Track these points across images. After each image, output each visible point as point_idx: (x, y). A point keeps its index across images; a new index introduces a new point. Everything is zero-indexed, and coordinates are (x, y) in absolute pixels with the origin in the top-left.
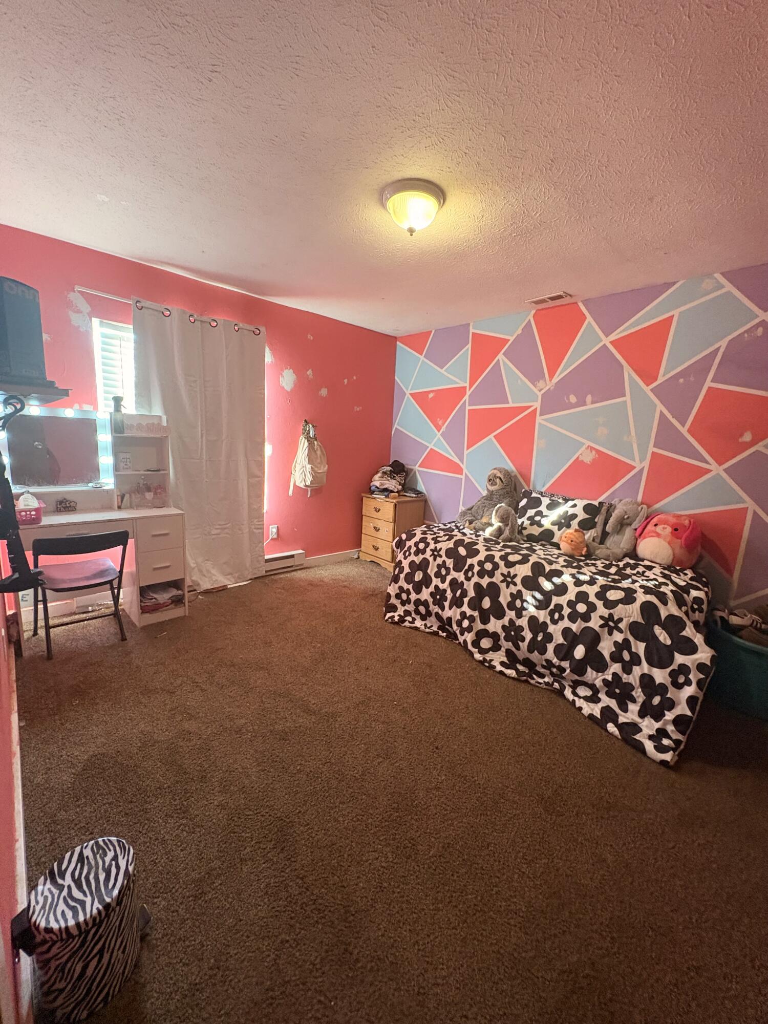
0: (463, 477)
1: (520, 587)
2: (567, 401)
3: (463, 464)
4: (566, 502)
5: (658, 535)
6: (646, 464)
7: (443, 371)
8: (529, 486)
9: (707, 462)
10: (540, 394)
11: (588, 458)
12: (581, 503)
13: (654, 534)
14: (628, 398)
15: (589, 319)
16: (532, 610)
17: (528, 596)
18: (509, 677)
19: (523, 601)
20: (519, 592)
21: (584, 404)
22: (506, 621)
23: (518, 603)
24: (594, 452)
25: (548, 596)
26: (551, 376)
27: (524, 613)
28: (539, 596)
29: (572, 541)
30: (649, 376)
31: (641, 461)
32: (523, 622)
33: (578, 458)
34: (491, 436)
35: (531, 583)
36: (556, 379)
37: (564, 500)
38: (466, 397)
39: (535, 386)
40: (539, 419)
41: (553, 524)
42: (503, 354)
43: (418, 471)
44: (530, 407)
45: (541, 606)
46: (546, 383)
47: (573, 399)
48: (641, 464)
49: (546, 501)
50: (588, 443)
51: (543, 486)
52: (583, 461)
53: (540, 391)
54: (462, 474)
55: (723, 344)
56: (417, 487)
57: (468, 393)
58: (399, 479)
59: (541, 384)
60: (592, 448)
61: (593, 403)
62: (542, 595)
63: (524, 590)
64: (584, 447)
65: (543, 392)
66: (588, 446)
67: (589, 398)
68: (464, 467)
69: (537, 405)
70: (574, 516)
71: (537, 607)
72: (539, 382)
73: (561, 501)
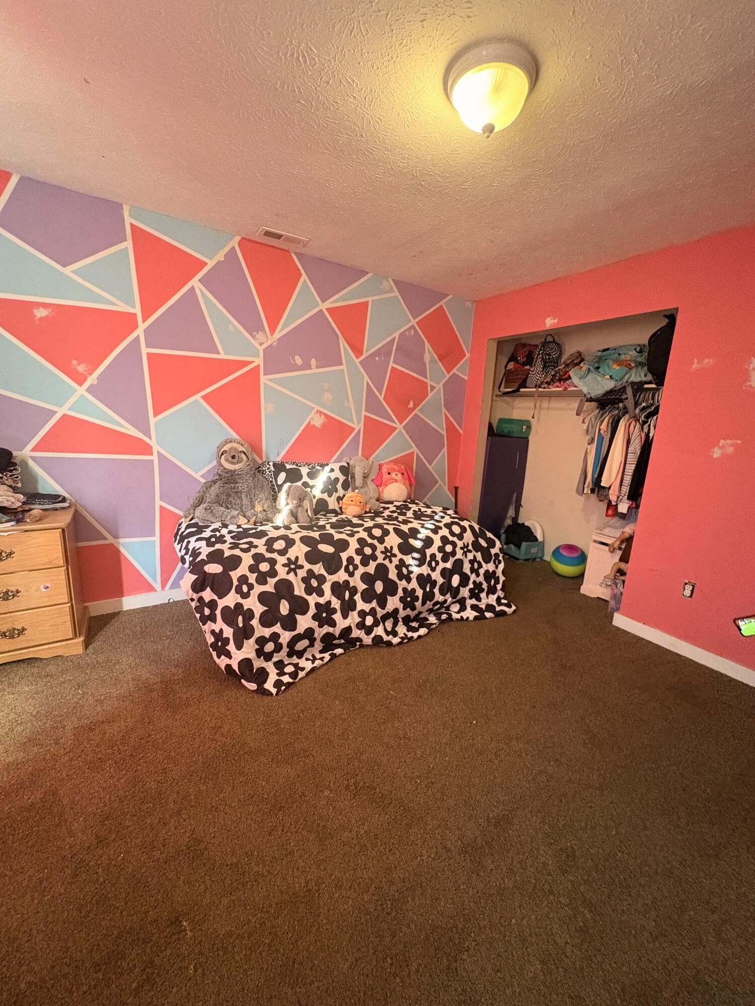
0: (155, 458)
1: (400, 556)
2: (293, 362)
3: (150, 438)
4: (323, 468)
5: (396, 481)
6: (362, 425)
7: (68, 271)
8: (261, 458)
9: (394, 422)
10: (261, 349)
11: (318, 422)
12: (336, 466)
13: (393, 481)
14: (344, 367)
15: (304, 277)
16: (416, 570)
17: (409, 560)
18: (425, 635)
19: (407, 567)
20: (401, 561)
21: (310, 368)
22: (400, 593)
23: (405, 571)
24: (323, 416)
25: (422, 551)
26: (273, 330)
27: (412, 576)
28: (416, 555)
29: (360, 503)
30: (358, 352)
31: (359, 423)
32: (414, 584)
33: (309, 422)
34: (198, 397)
35: (406, 549)
36: (278, 334)
37: (321, 466)
38: (140, 332)
39: (253, 337)
40: (264, 379)
41: (323, 492)
42: (200, 280)
43: (33, 458)
44: (251, 362)
45: (421, 561)
46: (267, 337)
47: (298, 361)
48: (358, 426)
49: (304, 471)
50: (317, 408)
51: (278, 455)
52: (314, 425)
53: (261, 344)
54: (151, 454)
55: (396, 335)
56: (37, 489)
57: (142, 326)
58: (10, 482)
59: (260, 336)
60: (321, 413)
61: (317, 367)
62: (418, 553)
63: (404, 557)
64: (314, 412)
65: (264, 346)
66: (318, 411)
67: (313, 362)
68: (152, 442)
69: (259, 361)
70: (337, 480)
71: (419, 566)
72: (257, 333)
73: (318, 468)
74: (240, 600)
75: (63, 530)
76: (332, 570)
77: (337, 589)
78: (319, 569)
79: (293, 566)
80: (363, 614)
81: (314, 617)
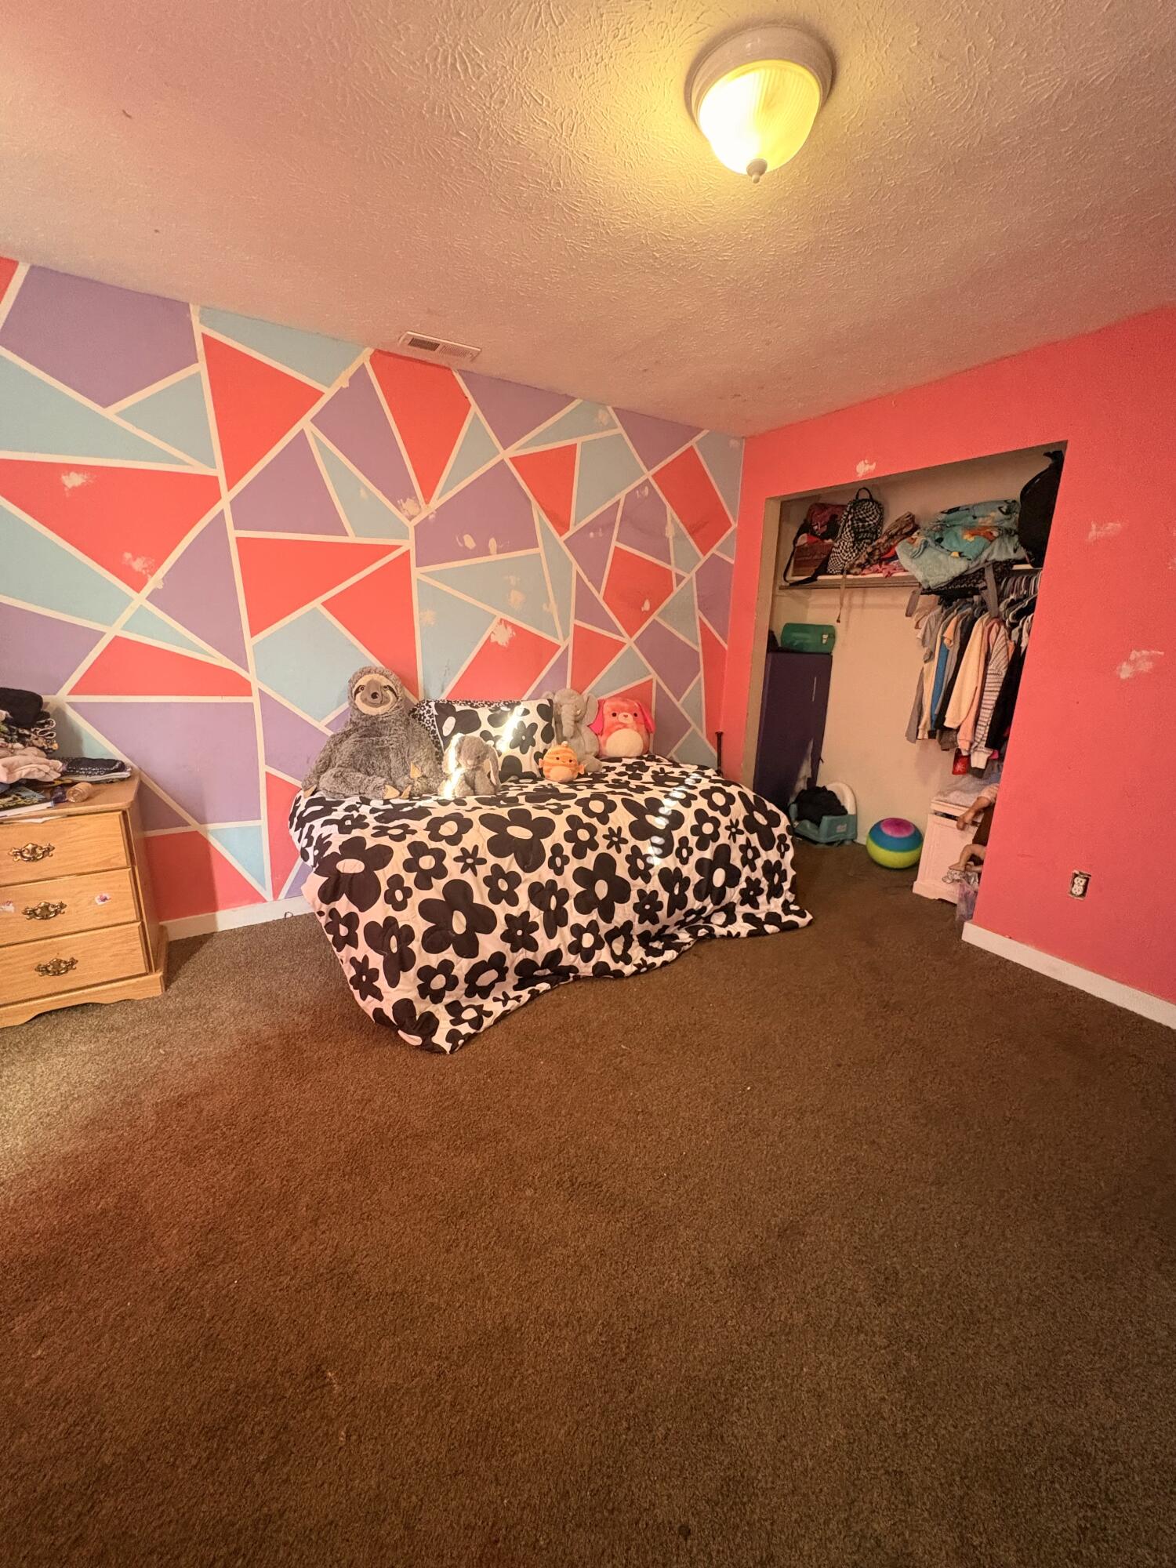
0: (255, 699)
1: (632, 842)
2: (460, 545)
3: (247, 670)
4: (512, 709)
5: (625, 726)
6: (570, 640)
7: (110, 413)
8: (416, 695)
9: (620, 634)
10: (411, 526)
11: (503, 637)
12: (533, 706)
13: (620, 726)
14: (540, 550)
15: (474, 409)
16: (658, 863)
17: (646, 848)
18: (673, 961)
19: (644, 858)
20: (635, 849)
21: (487, 553)
22: (634, 898)
23: (640, 864)
24: (509, 628)
25: (666, 834)
26: (428, 495)
27: (651, 871)
28: (657, 840)
30: (562, 525)
31: (565, 637)
32: (655, 884)
33: (489, 638)
34: (317, 604)
35: (642, 830)
36: (436, 502)
37: (508, 706)
38: (224, 504)
39: (398, 507)
40: (416, 573)
42: (313, 421)
43: (73, 705)
44: (398, 547)
45: (666, 850)
46: (420, 507)
47: (469, 542)
48: (565, 642)
50: (500, 615)
51: (442, 691)
52: (496, 643)
53: (411, 518)
54: (250, 694)
55: (621, 496)
56: (80, 750)
57: (227, 496)
58: (41, 742)
59: (409, 505)
60: (506, 623)
61: (499, 551)
62: (660, 836)
63: (639, 844)
64: (496, 621)
65: (416, 521)
66: (501, 620)
67: (492, 543)
68: (250, 676)
69: (409, 544)
70: (534, 726)
71: (661, 856)
72: (405, 502)
73: (504, 709)
74: (392, 913)
75: (124, 813)
76: (529, 866)
77: (538, 894)
78: (509, 863)
79: (469, 860)
80: (578, 931)
81: (505, 937)
